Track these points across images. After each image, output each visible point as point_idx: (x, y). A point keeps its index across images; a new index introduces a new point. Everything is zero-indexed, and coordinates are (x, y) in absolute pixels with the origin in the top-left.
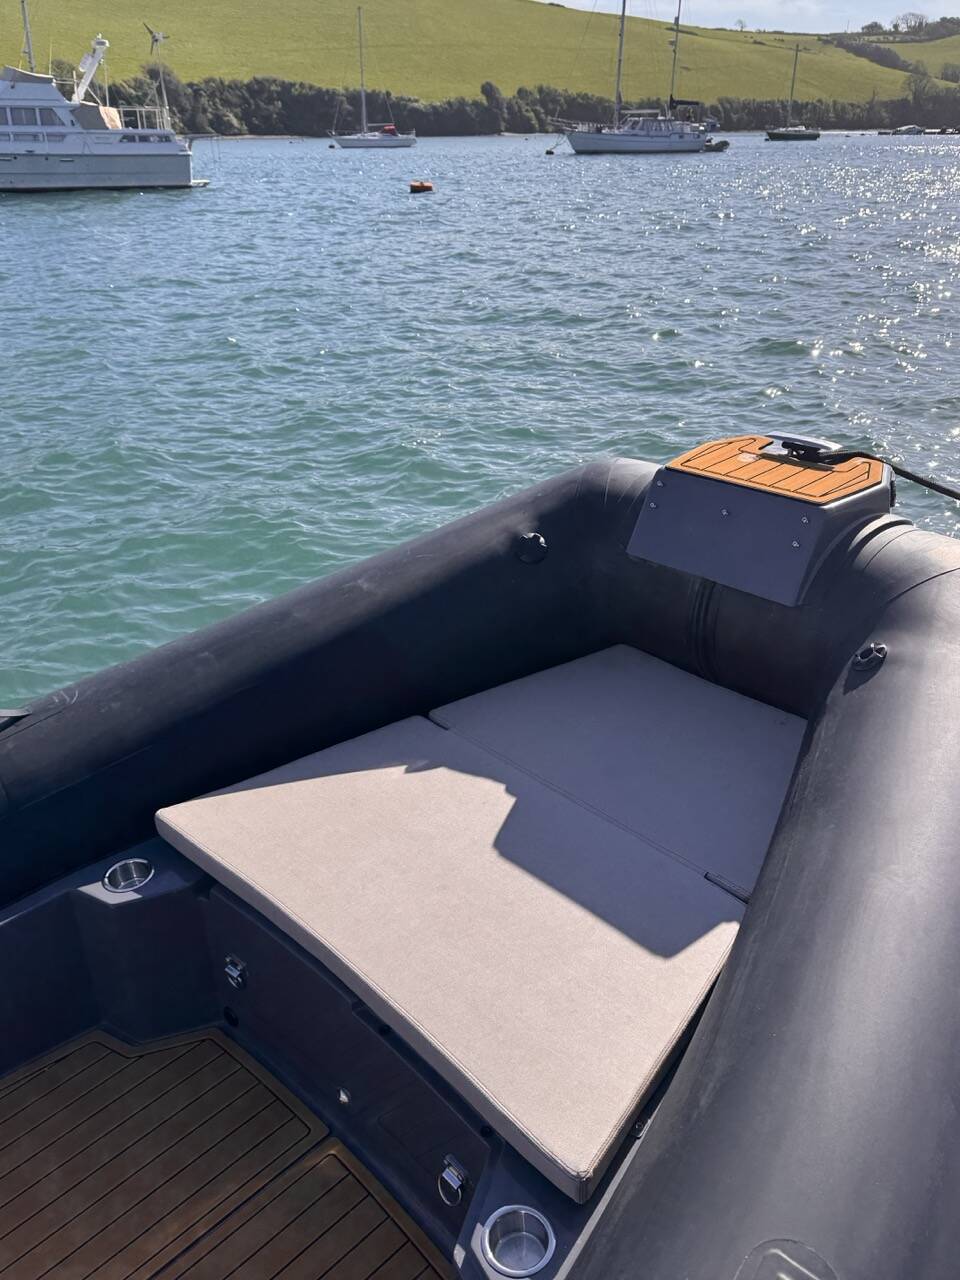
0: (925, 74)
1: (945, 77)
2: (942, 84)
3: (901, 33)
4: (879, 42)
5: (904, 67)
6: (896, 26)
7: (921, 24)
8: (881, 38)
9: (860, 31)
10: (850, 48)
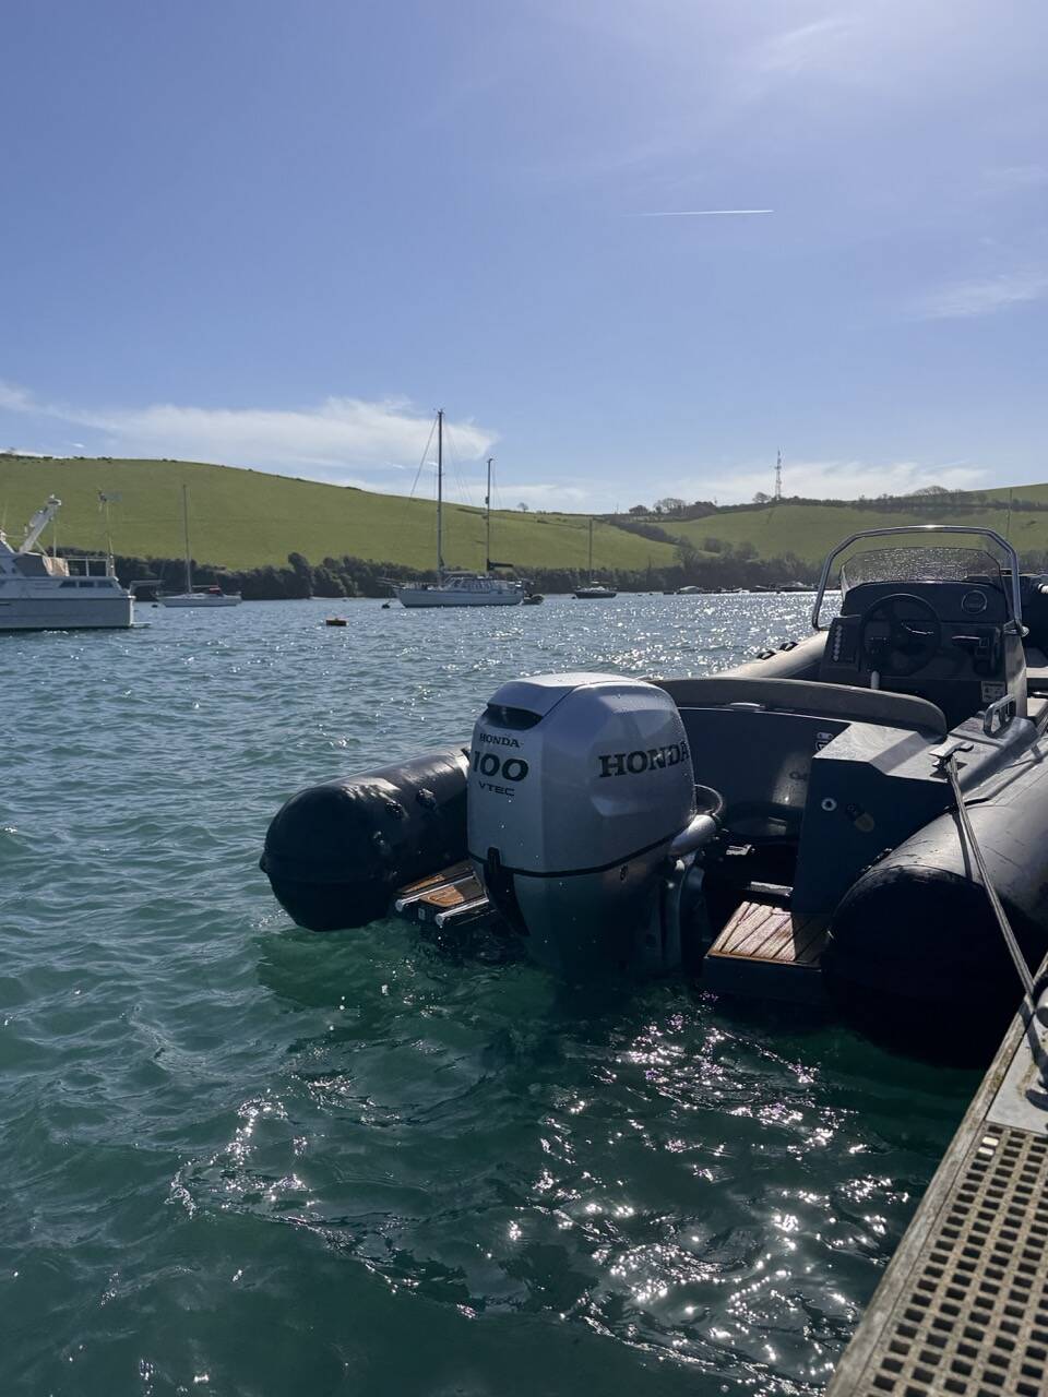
0: (690, 546)
1: (708, 549)
2: (707, 554)
3: (663, 514)
4: (646, 521)
5: (671, 541)
6: (658, 509)
7: (679, 507)
8: (648, 518)
9: (628, 512)
10: (622, 527)
